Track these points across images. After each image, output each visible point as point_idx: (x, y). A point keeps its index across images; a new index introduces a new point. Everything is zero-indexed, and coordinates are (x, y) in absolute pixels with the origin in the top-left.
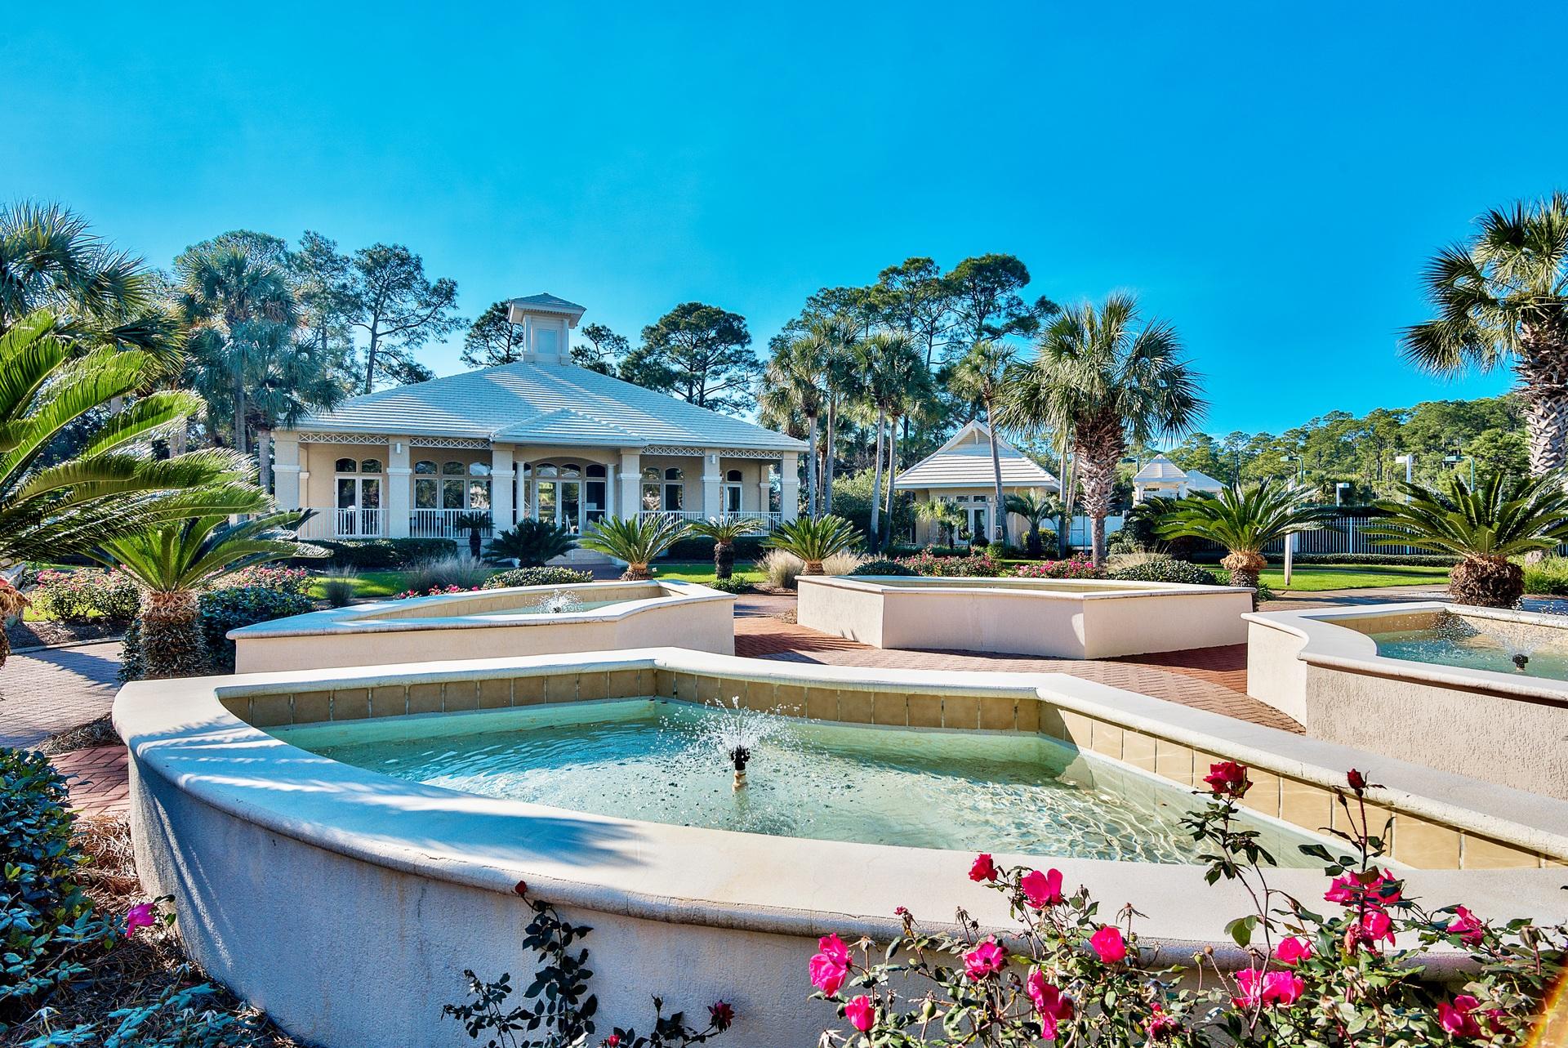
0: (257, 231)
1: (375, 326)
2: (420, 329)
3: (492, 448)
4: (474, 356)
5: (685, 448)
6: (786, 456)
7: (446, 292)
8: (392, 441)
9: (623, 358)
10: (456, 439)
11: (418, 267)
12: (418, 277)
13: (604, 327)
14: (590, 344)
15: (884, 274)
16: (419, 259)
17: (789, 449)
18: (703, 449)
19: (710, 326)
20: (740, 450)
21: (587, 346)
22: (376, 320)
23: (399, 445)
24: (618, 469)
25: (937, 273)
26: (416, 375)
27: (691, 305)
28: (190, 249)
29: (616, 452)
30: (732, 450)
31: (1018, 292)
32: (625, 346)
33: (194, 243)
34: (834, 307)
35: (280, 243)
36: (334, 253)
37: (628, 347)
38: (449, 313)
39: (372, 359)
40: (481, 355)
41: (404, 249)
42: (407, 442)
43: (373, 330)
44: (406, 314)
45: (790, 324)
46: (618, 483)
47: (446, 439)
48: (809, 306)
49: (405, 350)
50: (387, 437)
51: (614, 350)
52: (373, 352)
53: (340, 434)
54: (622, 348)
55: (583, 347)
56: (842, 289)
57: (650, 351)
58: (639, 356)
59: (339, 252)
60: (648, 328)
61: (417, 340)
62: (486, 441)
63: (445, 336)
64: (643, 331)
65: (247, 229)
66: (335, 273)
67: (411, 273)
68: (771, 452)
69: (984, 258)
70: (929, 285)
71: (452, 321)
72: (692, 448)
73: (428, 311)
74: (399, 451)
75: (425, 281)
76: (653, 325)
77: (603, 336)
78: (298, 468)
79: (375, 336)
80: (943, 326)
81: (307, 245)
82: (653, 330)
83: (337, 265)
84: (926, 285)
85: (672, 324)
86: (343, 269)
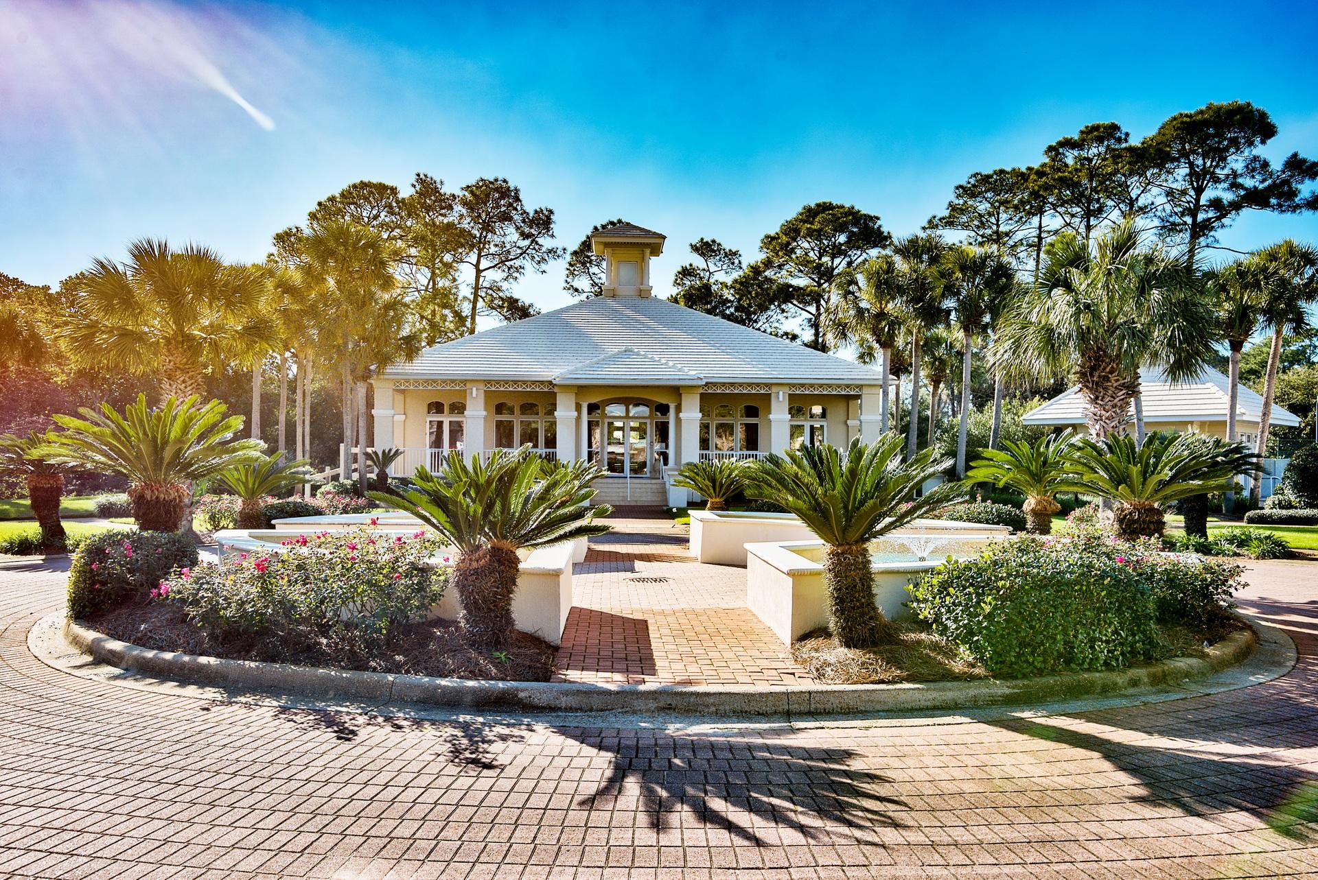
0: (374, 181)
1: (478, 261)
2: (517, 263)
3: (556, 390)
4: (576, 284)
5: (750, 385)
6: (865, 390)
7: (543, 221)
8: (469, 386)
9: (736, 275)
10: (524, 382)
11: (517, 199)
12: (519, 208)
13: (714, 241)
14: (698, 261)
15: (1051, 149)
16: (517, 190)
17: (867, 383)
18: (769, 385)
19: (841, 228)
20: (812, 386)
21: (694, 265)
22: (479, 256)
23: (474, 389)
24: (679, 409)
25: (1126, 141)
26: (517, 310)
27: (818, 205)
28: (320, 204)
29: (676, 391)
30: (803, 385)
31: (1260, 150)
32: (736, 261)
33: (323, 199)
34: (989, 195)
35: (394, 191)
36: (442, 191)
37: (740, 263)
38: (546, 242)
39: (476, 295)
40: (583, 283)
41: (505, 181)
42: (482, 386)
43: (477, 266)
44: (508, 246)
45: (930, 222)
46: (678, 421)
47: (516, 382)
48: (958, 196)
49: (505, 285)
50: (464, 382)
51: (725, 267)
52: (477, 288)
53: (426, 381)
54: (733, 263)
55: (691, 265)
56: (1002, 171)
57: (768, 264)
58: (756, 270)
59: (447, 190)
60: (767, 237)
61: (516, 274)
62: (550, 383)
63: (543, 266)
64: (762, 241)
65: (366, 180)
66: (443, 211)
67: (510, 205)
68: (848, 386)
69: (1202, 112)
70: (1120, 156)
71: (550, 251)
72: (758, 385)
73: (527, 242)
74: (474, 395)
75: (525, 212)
76: (772, 234)
77: (714, 251)
78: (392, 412)
79: (479, 272)
80: (1153, 204)
81: (418, 187)
82: (773, 238)
83: (445, 203)
84: (1116, 156)
85: (792, 231)
86: (451, 208)
